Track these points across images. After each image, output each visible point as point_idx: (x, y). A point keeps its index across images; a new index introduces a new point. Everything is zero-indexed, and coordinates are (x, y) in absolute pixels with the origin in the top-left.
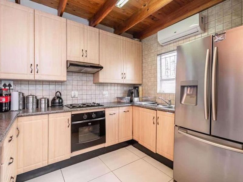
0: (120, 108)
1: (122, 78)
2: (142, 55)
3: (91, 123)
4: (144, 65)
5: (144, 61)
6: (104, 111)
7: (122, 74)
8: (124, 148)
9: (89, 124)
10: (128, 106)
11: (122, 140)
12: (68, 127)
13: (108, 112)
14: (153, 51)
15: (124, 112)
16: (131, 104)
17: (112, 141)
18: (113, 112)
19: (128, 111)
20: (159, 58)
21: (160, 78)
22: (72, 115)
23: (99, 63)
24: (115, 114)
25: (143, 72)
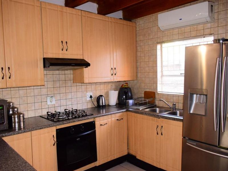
0: (112, 115)
1: (112, 75)
2: (136, 41)
3: (79, 139)
4: (139, 54)
5: (138, 48)
6: (94, 122)
7: (112, 69)
8: (118, 166)
9: (77, 139)
10: (122, 112)
11: (116, 156)
12: (54, 145)
13: (98, 122)
14: (151, 37)
15: (117, 120)
16: (125, 110)
17: (104, 158)
18: (105, 121)
19: (122, 119)
20: (159, 46)
21: (161, 73)
22: (57, 130)
23: (83, 58)
24: (106, 124)
25: (138, 64)
